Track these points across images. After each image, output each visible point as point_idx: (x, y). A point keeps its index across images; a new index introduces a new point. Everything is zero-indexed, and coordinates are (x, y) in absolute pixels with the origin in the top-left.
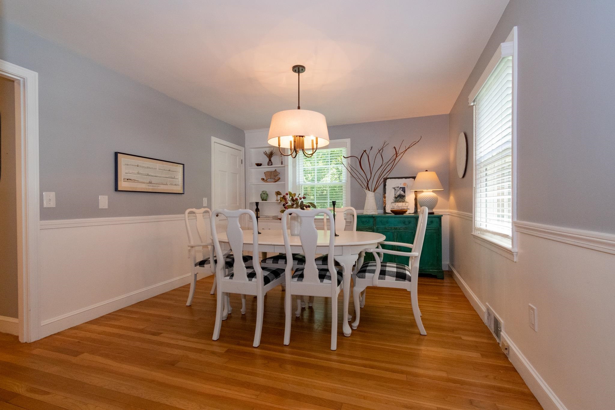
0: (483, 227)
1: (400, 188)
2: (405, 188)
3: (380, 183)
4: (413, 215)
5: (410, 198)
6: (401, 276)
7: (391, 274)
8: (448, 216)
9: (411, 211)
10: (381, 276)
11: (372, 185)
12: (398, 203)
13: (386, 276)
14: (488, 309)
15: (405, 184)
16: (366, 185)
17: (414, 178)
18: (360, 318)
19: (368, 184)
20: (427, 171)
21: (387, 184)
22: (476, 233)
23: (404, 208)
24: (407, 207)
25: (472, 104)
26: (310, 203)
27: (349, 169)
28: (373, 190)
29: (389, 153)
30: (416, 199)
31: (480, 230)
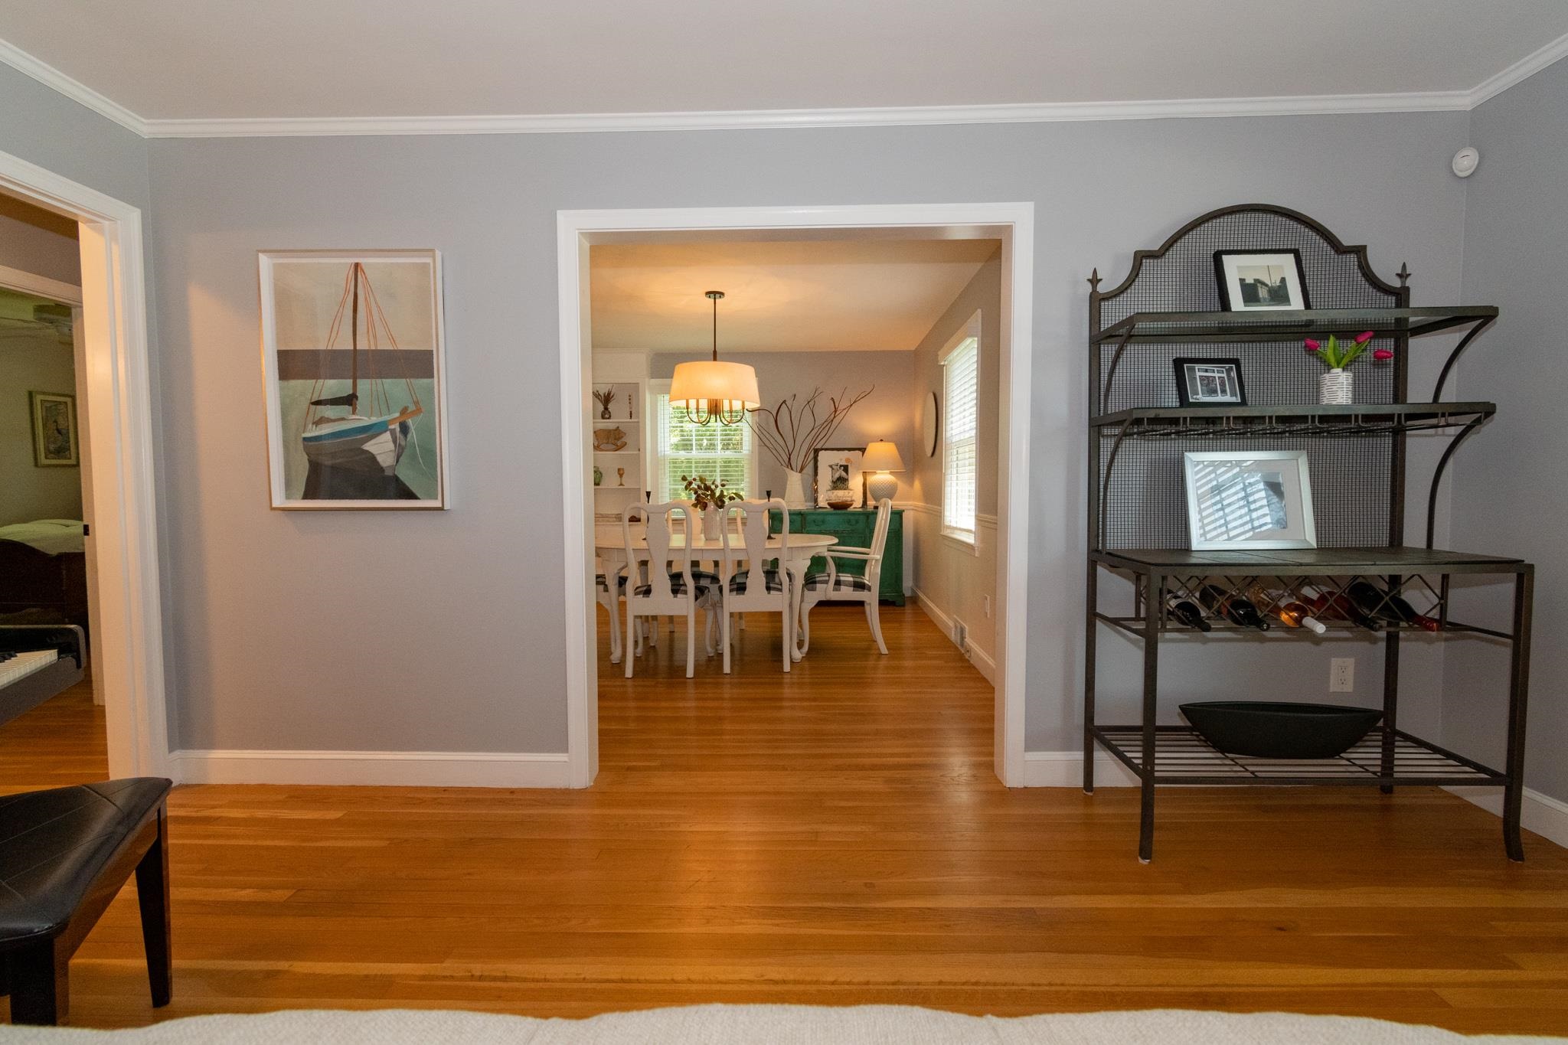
0: (953, 524)
1: (841, 466)
2: (847, 466)
3: (809, 460)
4: (860, 510)
5: (856, 482)
6: (860, 586)
7: (847, 584)
8: (912, 512)
9: (858, 504)
10: (836, 586)
11: (798, 461)
12: (837, 491)
13: (842, 587)
14: (956, 621)
15: (848, 460)
16: (787, 460)
17: (863, 450)
18: (810, 642)
19: (789, 459)
20: (882, 440)
21: (819, 458)
22: (947, 532)
23: (847, 499)
24: (851, 497)
25: (942, 364)
26: (735, 494)
27: (757, 430)
28: (799, 469)
29: (823, 410)
30: (864, 485)
31: (949, 527)
